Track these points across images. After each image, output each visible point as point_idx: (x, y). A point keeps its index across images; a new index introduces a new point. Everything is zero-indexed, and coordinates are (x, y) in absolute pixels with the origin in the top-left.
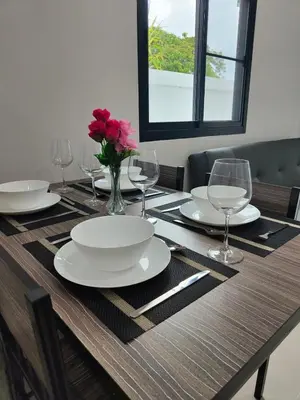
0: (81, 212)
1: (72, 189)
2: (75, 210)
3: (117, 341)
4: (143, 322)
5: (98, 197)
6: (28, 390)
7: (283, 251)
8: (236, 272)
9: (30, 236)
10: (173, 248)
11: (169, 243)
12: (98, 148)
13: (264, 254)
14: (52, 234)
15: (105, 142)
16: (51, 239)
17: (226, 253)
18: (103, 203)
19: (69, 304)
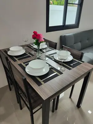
0: (30, 56)
1: (28, 47)
2: (29, 55)
3: (37, 86)
4: (42, 83)
5: (34, 51)
6: (20, 93)
7: (74, 69)
8: (62, 73)
9: (19, 62)
10: (50, 67)
11: (50, 65)
12: (35, 41)
13: (70, 69)
14: (24, 62)
15: (36, 39)
16: (24, 63)
17: (62, 69)
18: (36, 53)
19: (29, 79)
